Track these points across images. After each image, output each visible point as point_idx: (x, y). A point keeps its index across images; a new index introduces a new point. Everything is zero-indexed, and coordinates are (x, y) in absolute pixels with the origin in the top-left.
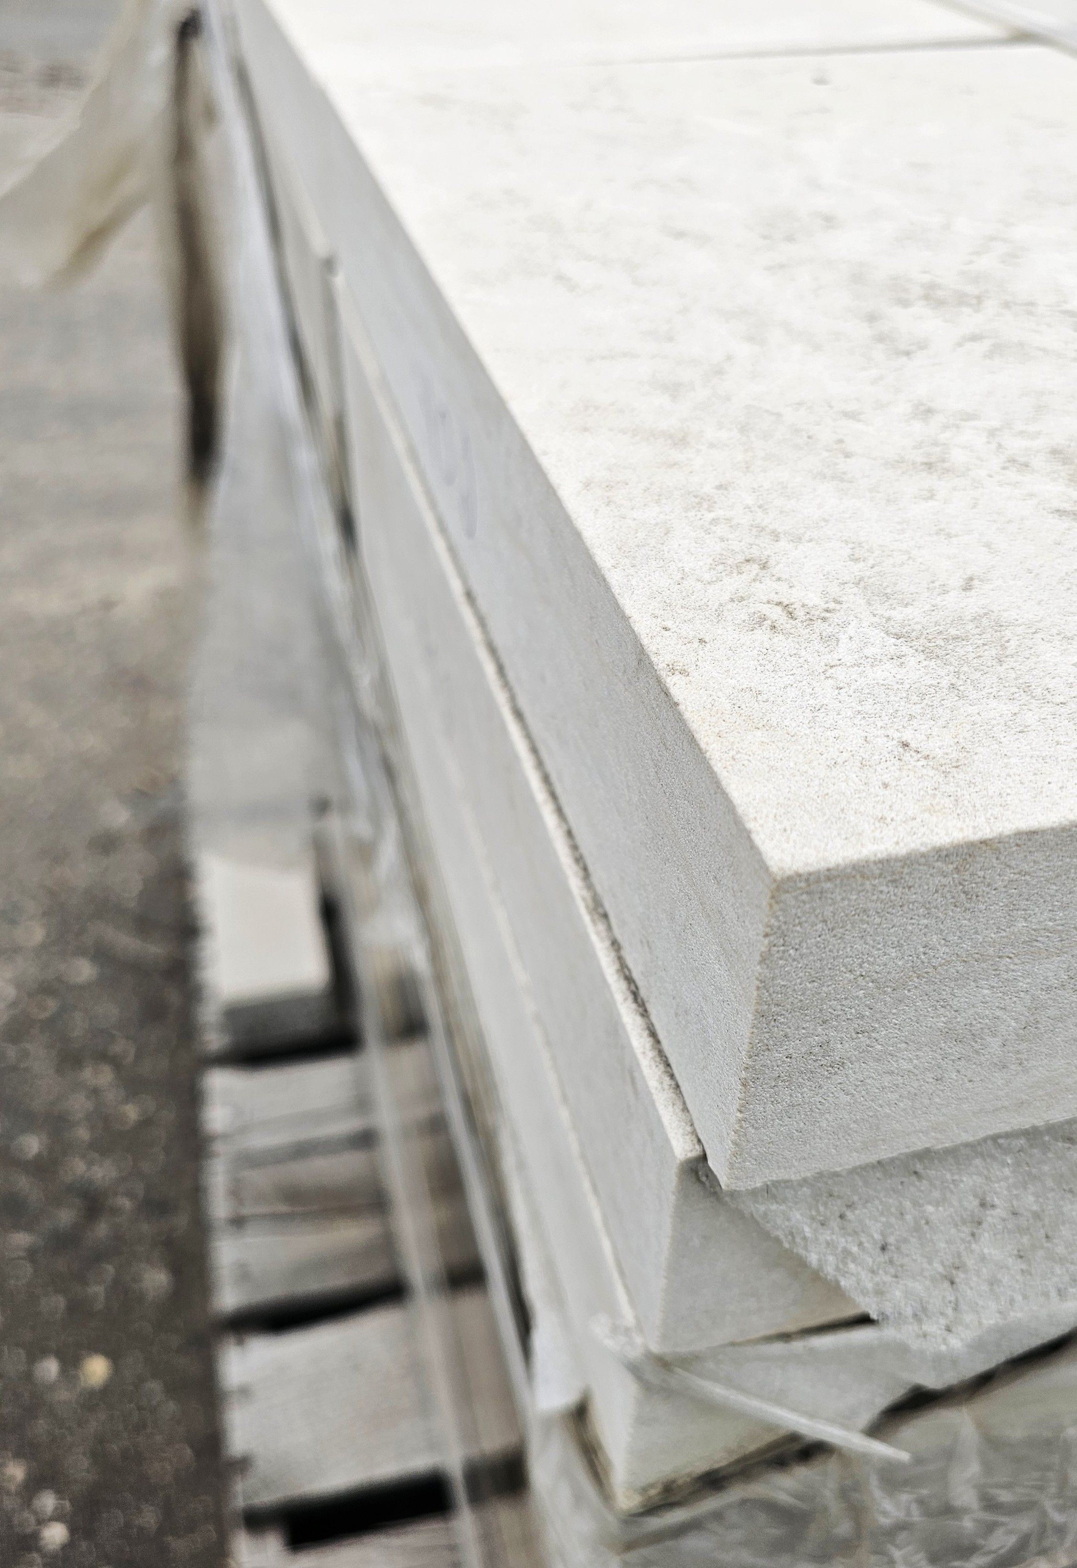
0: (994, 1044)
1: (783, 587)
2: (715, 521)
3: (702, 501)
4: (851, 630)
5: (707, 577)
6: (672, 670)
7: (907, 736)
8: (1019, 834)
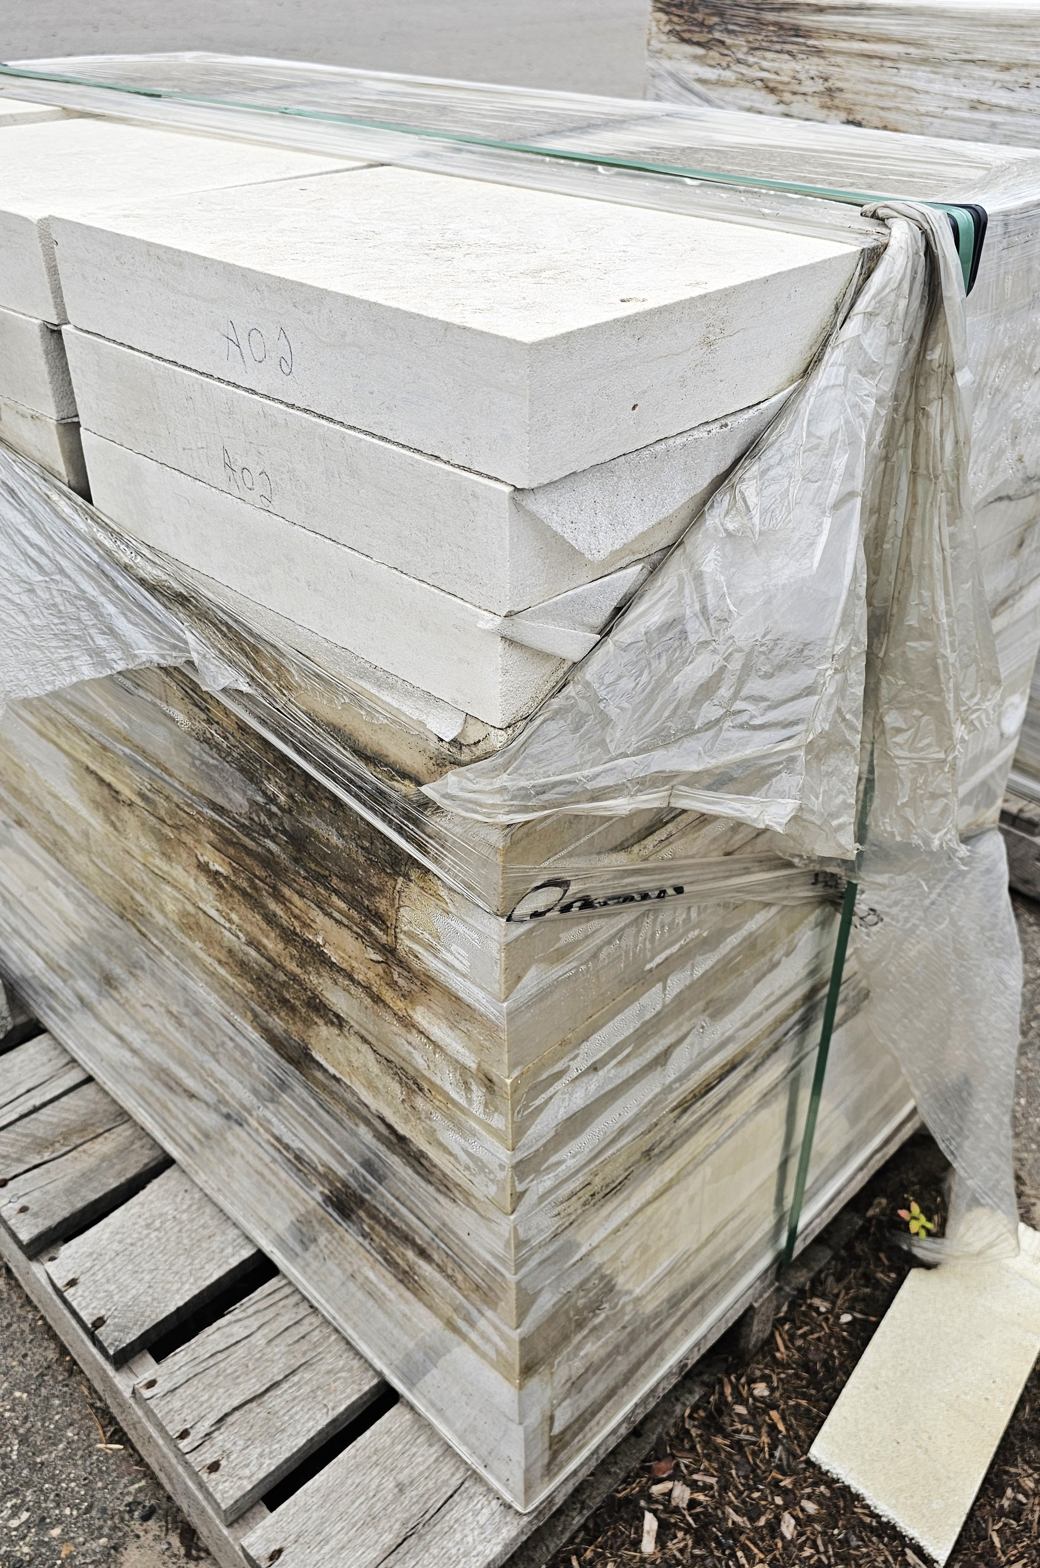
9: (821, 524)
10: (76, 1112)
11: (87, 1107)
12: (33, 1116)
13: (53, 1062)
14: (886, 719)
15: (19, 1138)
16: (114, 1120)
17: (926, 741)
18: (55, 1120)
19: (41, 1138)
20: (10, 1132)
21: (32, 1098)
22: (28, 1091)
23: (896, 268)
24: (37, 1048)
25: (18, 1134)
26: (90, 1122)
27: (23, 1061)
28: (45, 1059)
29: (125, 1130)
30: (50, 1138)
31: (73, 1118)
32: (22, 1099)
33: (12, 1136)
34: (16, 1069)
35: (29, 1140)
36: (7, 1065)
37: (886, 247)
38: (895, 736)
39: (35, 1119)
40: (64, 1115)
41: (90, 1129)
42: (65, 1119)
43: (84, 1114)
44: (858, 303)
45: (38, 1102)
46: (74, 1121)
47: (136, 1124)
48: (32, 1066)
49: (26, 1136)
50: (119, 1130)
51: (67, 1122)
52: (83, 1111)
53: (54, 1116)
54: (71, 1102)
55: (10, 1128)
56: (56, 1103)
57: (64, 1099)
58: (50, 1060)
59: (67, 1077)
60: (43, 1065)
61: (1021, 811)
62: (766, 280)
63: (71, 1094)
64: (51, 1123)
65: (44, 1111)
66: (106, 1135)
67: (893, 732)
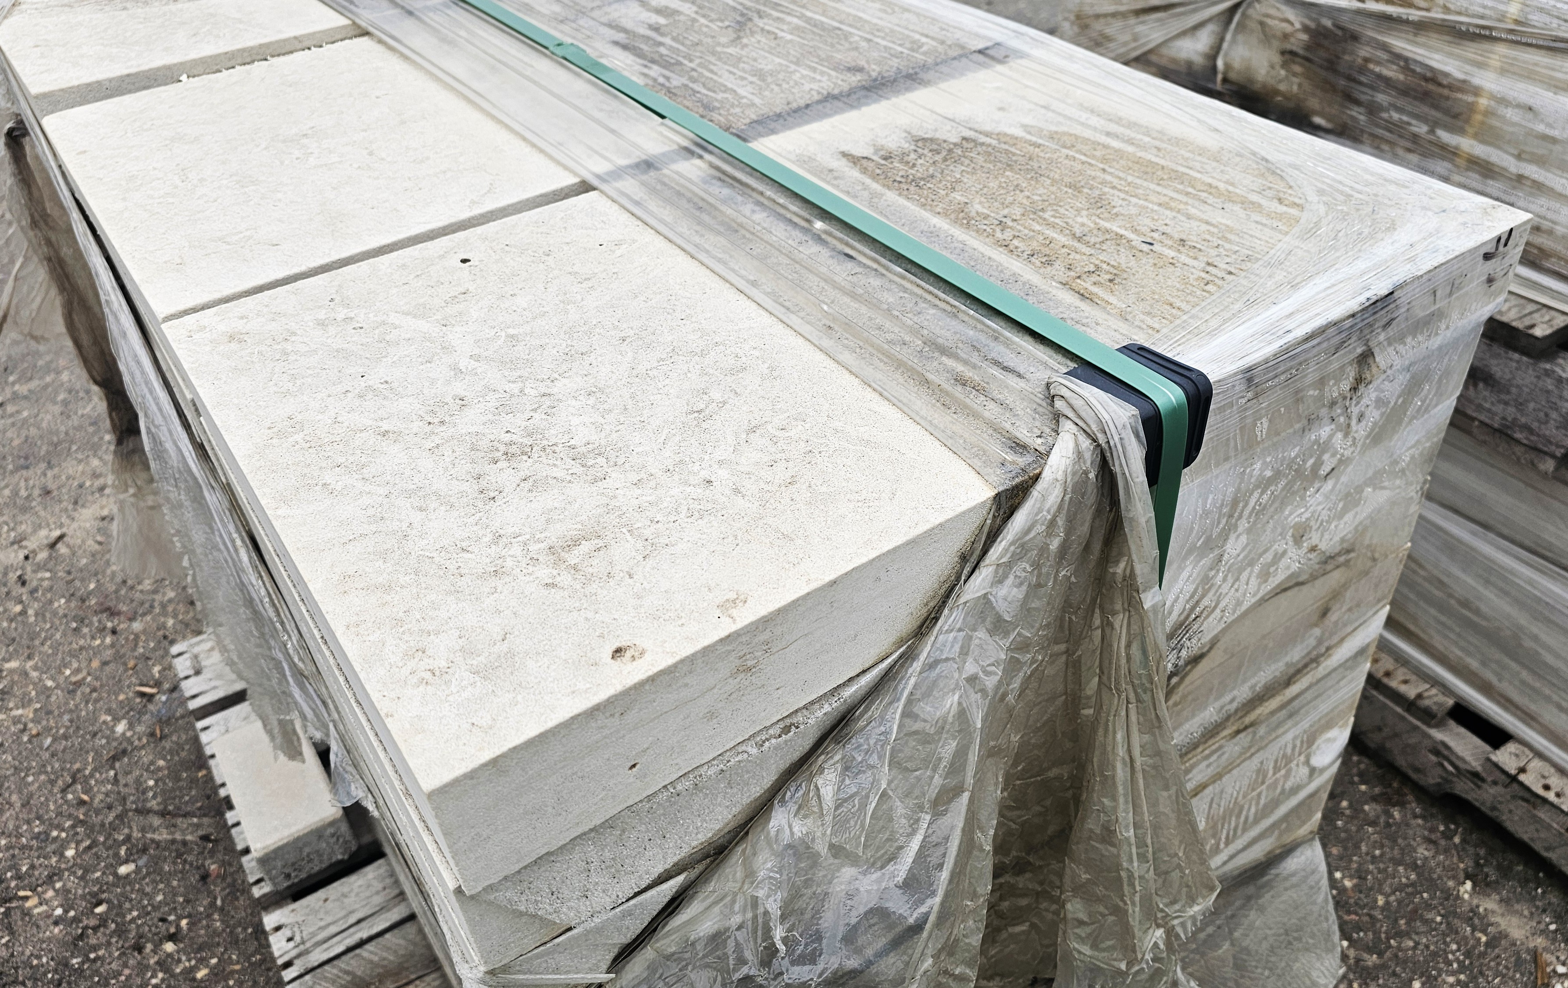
0: (550, 809)
1: (431, 661)
2: (403, 633)
3: (399, 622)
4: (457, 676)
5: (400, 664)
6: (387, 716)
7: (474, 721)
8: (510, 750)
9: (917, 821)
10: (395, 952)
11: (406, 949)
12: (358, 951)
13: (387, 891)
14: (1069, 906)
15: (341, 974)
16: (428, 967)
17: (1109, 943)
18: (376, 959)
19: (360, 977)
20: (334, 967)
21: (360, 930)
22: (359, 922)
23: (1048, 505)
24: (376, 873)
25: (341, 970)
26: (406, 965)
27: (360, 886)
28: (380, 886)
29: (434, 980)
30: (367, 978)
31: (391, 958)
32: (352, 930)
33: (335, 971)
34: (353, 894)
35: (349, 978)
36: (345, 890)
37: (1037, 477)
38: (1077, 927)
39: (357, 955)
40: (385, 954)
41: (404, 973)
42: (384, 959)
43: (403, 956)
44: (992, 551)
45: (365, 935)
46: (390, 962)
47: (444, 976)
48: (368, 894)
49: (347, 972)
50: (428, 979)
51: (385, 963)
52: (402, 952)
53: (376, 954)
54: (394, 940)
55: (335, 962)
56: (380, 940)
57: (388, 936)
58: (384, 888)
59: (396, 910)
60: (377, 893)
61: (1420, 696)
62: (834, 582)
63: (396, 931)
64: (371, 962)
65: (369, 947)
66: (417, 982)
67: (1076, 923)
